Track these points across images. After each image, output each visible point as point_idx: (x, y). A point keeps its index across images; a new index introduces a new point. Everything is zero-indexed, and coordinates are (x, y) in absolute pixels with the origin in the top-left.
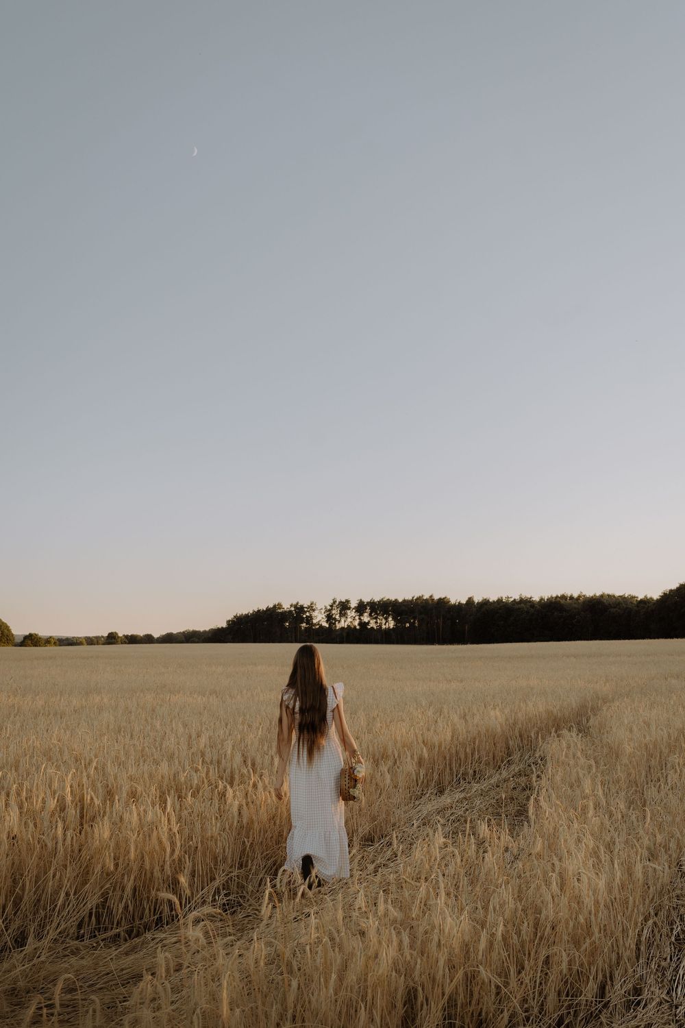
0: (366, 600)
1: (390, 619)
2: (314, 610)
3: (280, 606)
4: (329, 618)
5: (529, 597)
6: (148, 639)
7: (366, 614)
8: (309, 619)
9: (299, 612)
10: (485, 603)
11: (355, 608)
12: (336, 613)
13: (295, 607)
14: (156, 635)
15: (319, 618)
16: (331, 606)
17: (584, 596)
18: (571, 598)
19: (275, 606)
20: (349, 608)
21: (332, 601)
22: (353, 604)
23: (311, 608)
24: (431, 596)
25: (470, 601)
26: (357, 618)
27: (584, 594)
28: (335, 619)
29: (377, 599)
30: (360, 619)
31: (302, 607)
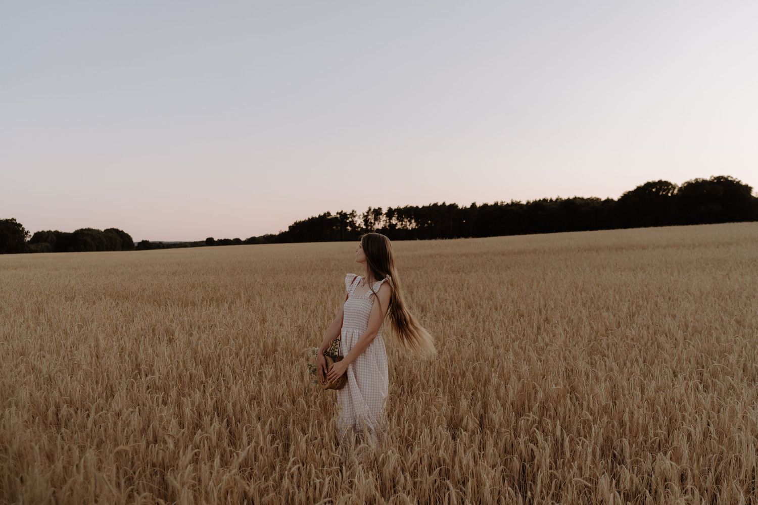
0: (394, 207)
1: (413, 221)
2: (355, 216)
3: (329, 214)
4: (366, 221)
5: (518, 201)
6: (237, 242)
7: (394, 218)
8: (352, 224)
9: (343, 218)
10: (485, 206)
11: (386, 214)
12: (371, 218)
13: (340, 214)
14: (243, 239)
15: (359, 221)
16: (368, 213)
17: (560, 199)
18: (551, 200)
19: (325, 214)
20: (381, 214)
21: (368, 209)
22: (384, 211)
23: (353, 214)
24: (444, 203)
25: (474, 205)
26: (388, 221)
27: (560, 197)
28: (371, 223)
29: (402, 206)
30: (390, 222)
31: (345, 214)
